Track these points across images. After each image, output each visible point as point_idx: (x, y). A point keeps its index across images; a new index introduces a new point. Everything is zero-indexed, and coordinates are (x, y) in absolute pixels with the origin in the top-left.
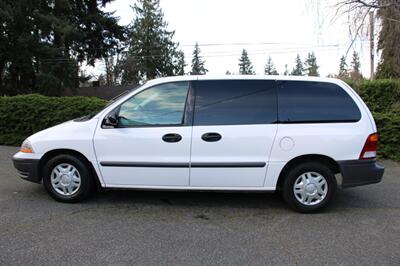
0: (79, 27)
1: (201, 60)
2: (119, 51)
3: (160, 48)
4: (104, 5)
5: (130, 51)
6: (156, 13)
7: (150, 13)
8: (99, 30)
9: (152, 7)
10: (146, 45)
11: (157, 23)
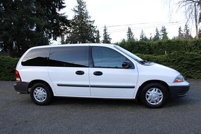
0: (48, 22)
1: (108, 34)
2: (68, 32)
3: (87, 30)
4: (59, 10)
5: (73, 32)
6: (85, 12)
7: (81, 12)
8: (58, 23)
9: (82, 9)
10: (81, 28)
11: (85, 17)
